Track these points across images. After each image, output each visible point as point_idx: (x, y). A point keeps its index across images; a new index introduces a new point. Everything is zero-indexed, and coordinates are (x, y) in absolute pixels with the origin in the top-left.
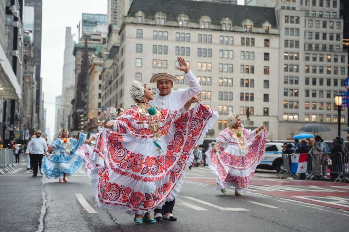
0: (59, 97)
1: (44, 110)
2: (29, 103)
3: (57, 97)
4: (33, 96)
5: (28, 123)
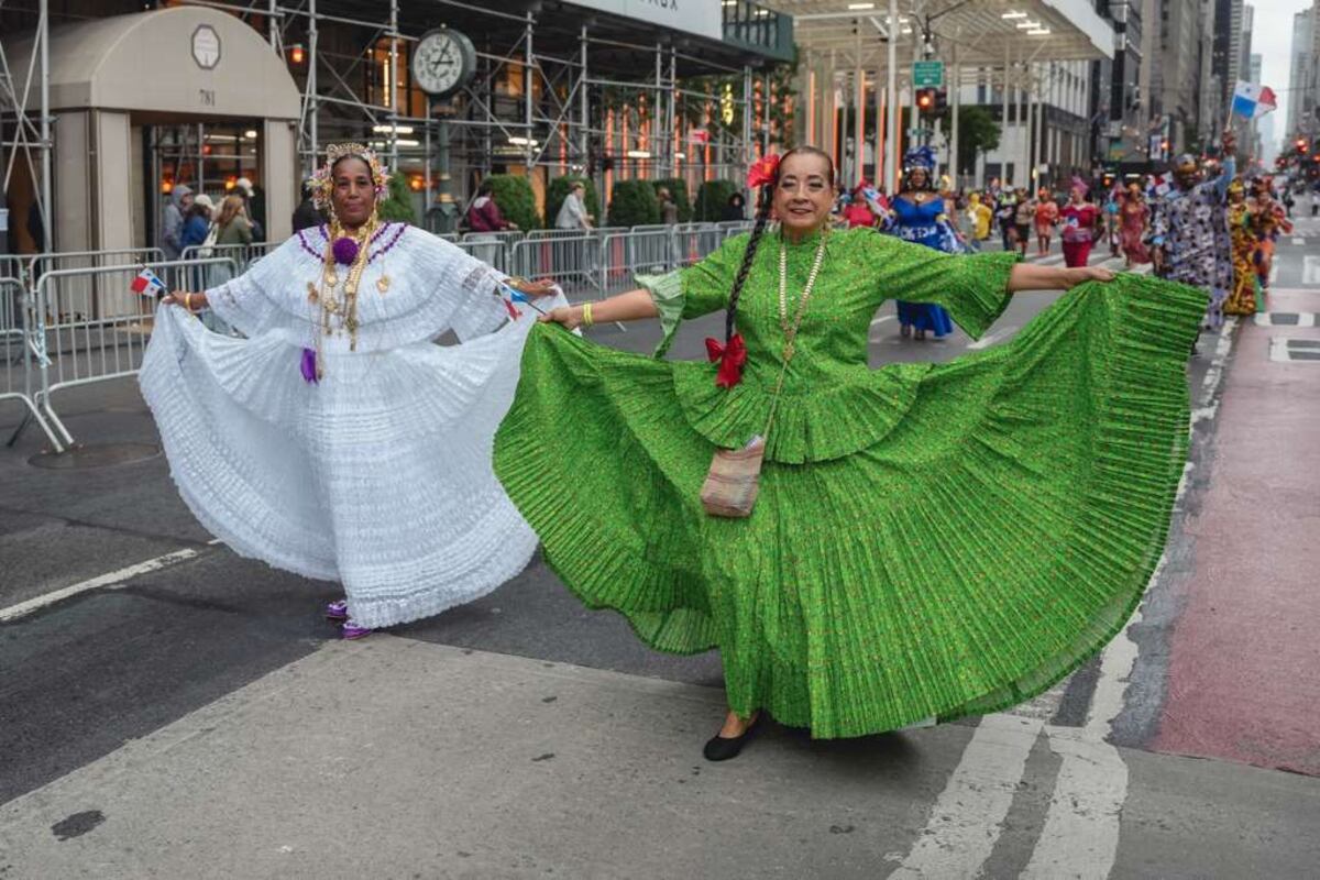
0: (1305, 14)
1: (1252, 60)
2: (1184, 48)
3: (1297, 15)
4: (1200, 26)
5: (1180, 109)
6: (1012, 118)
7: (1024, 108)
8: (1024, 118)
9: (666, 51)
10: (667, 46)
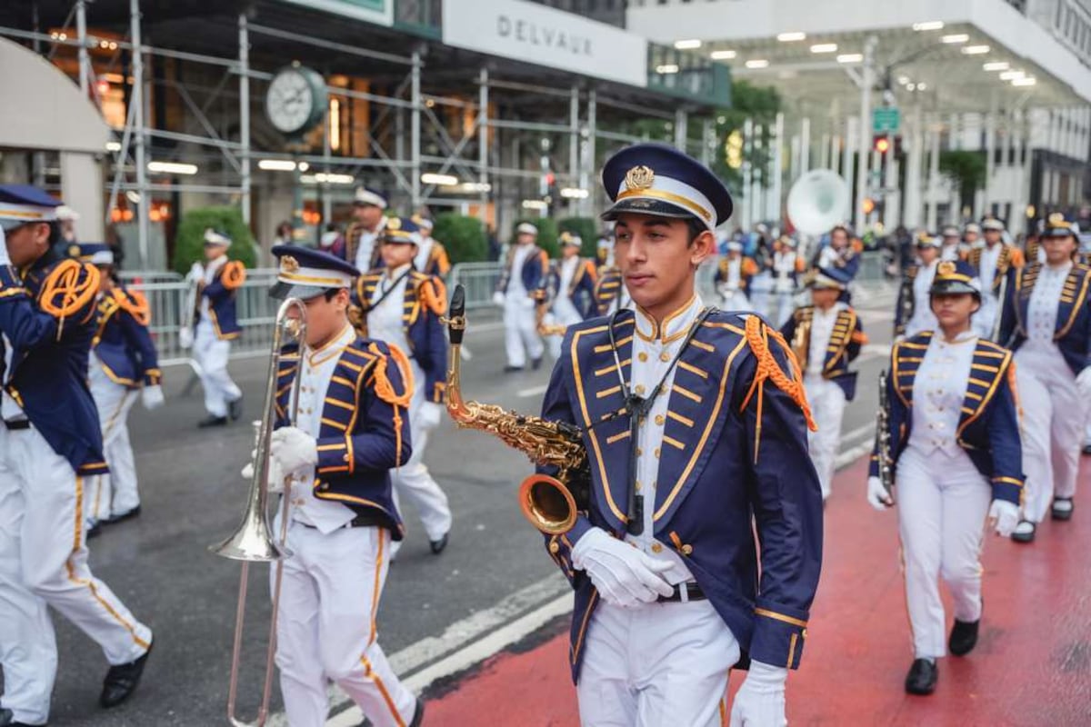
6: (1011, 159)
7: (1024, 153)
8: (1023, 159)
9: (584, 97)
10: (585, 90)
